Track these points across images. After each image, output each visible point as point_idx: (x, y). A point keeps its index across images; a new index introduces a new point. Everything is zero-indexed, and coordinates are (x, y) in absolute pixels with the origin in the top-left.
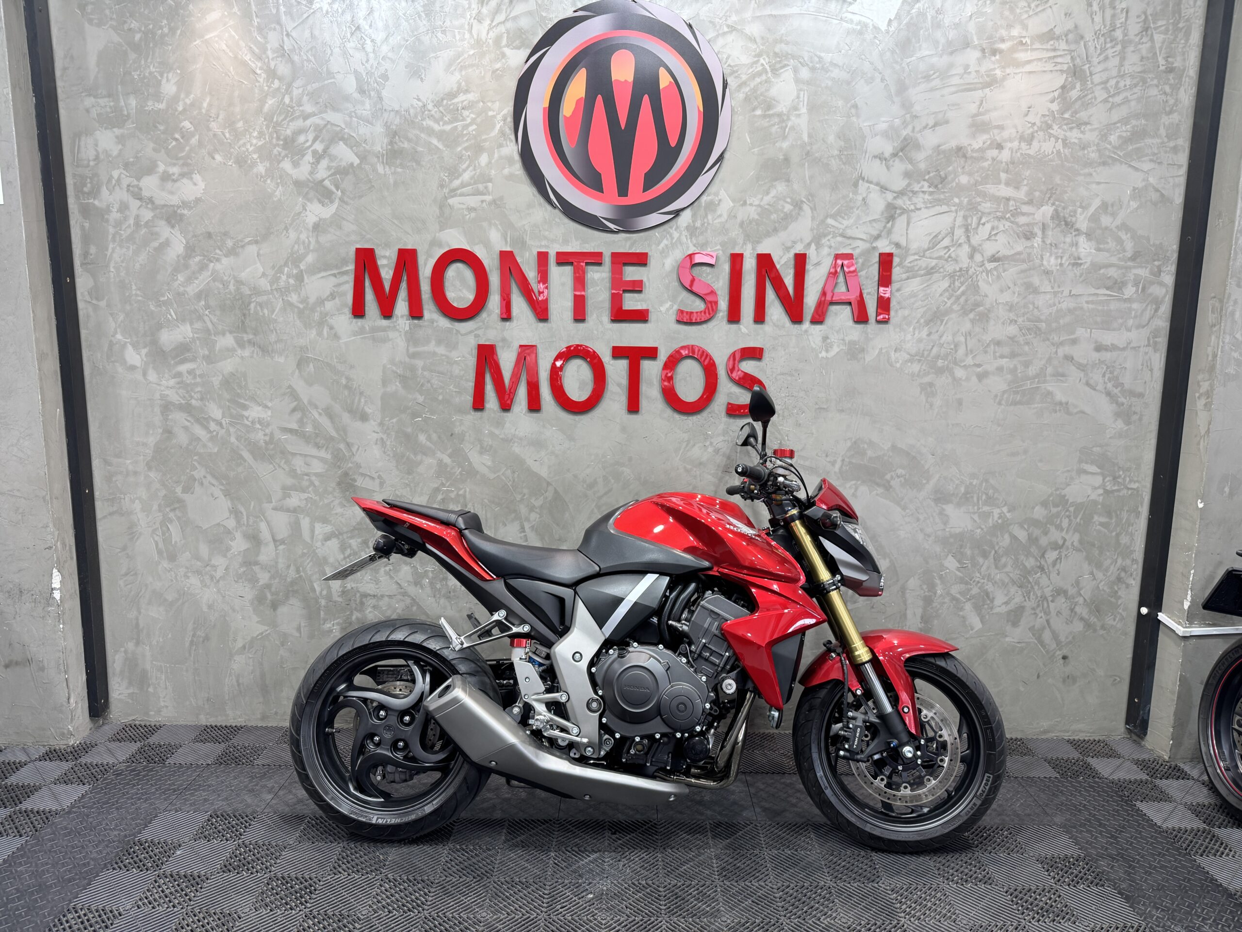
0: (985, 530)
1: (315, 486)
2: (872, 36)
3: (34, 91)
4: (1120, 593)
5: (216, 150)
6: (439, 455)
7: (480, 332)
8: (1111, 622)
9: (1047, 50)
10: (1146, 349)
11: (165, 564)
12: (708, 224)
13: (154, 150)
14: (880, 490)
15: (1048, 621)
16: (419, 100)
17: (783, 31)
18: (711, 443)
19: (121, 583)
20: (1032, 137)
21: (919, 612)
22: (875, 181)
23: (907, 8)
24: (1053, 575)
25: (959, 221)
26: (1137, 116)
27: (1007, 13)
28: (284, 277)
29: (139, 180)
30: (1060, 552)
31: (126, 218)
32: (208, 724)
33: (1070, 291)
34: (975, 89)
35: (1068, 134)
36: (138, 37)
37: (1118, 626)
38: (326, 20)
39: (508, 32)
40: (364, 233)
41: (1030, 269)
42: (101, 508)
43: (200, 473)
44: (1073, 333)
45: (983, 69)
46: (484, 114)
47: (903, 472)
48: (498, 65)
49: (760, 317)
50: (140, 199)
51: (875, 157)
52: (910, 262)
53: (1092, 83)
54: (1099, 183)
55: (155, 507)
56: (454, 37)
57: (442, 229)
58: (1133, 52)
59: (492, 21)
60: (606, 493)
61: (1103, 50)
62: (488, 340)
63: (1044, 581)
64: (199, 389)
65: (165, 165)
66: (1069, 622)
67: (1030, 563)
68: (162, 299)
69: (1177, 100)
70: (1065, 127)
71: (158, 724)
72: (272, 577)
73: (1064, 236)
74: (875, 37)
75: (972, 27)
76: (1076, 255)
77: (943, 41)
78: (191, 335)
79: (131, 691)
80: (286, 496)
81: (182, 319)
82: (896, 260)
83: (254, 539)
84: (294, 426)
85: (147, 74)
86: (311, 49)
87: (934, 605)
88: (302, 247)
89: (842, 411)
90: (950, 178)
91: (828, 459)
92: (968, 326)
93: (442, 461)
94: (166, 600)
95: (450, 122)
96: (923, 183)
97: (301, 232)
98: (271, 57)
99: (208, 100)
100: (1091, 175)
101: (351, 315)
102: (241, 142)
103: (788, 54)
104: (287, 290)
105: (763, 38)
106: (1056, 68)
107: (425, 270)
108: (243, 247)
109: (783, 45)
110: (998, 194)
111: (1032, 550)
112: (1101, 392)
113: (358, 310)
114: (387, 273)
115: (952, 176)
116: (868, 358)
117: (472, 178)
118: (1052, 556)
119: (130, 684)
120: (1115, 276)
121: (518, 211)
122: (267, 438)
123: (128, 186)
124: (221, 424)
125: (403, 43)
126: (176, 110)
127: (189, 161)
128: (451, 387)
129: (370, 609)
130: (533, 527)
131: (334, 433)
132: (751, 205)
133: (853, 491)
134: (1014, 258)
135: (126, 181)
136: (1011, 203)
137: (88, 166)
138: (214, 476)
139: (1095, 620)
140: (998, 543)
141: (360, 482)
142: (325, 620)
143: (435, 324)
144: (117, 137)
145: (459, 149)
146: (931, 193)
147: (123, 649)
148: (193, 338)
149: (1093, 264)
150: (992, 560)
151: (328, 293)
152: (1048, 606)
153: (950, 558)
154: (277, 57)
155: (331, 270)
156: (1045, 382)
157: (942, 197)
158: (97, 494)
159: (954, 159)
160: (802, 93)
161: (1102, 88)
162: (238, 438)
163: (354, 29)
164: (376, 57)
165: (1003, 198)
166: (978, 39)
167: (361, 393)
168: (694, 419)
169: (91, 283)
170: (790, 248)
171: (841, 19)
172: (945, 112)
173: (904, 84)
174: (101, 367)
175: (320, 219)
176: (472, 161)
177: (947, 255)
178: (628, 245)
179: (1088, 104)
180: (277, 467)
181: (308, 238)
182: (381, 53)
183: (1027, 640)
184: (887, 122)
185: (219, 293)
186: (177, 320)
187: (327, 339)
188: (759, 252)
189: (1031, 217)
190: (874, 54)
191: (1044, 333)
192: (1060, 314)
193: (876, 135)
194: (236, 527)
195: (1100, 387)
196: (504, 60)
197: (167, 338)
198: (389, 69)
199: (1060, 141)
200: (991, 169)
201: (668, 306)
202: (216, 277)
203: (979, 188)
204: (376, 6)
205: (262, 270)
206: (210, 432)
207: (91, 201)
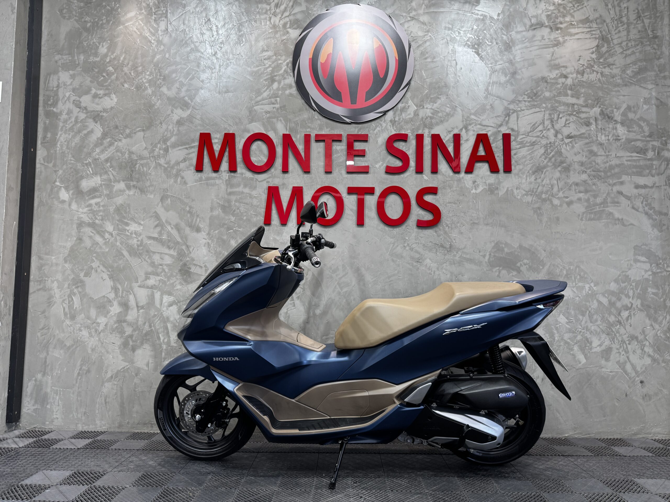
0: (582, 298)
1: (165, 272)
2: (489, 22)
3: (28, 48)
5: (125, 82)
7: (270, 180)
10: (665, 187)
11: (68, 322)
12: (403, 119)
13: (91, 82)
14: (515, 273)
15: (628, 357)
16: (240, 55)
17: (440, 19)
18: (408, 245)
19: (39, 334)
20: (583, 72)
23: (507, 7)
24: (627, 327)
25: (547, 116)
26: (641, 60)
27: (562, 10)
28: (157, 150)
29: (80, 97)
30: (630, 312)
31: (70, 118)
32: (83, 431)
33: (616, 155)
34: (549, 48)
35: (603, 70)
36: (89, 25)
38: (192, 16)
39: (290, 21)
40: (205, 125)
41: (591, 142)
42: (33, 286)
43: (96, 264)
44: (621, 178)
45: (552, 38)
46: (275, 64)
47: (528, 262)
48: (285, 38)
49: (434, 170)
50: (80, 108)
52: (521, 139)
53: (613, 44)
54: (624, 96)
55: (66, 286)
56: (261, 24)
57: (250, 123)
58: (634, 28)
59: (282, 15)
61: (617, 27)
62: (275, 184)
63: (622, 331)
64: (101, 214)
65: (96, 89)
66: (641, 358)
67: (612, 319)
68: (85, 162)
70: (601, 66)
71: (50, 430)
72: (134, 330)
73: (608, 124)
74: (491, 22)
75: (544, 17)
76: (616, 134)
77: (528, 23)
79: (35, 407)
80: (147, 278)
81: (95, 174)
82: (512, 138)
83: (125, 306)
84: (156, 235)
85: (91, 43)
86: (182, 30)
88: (169, 133)
89: (487, 224)
90: (539, 93)
91: (481, 254)
92: (557, 175)
94: (65, 345)
95: (258, 66)
96: (524, 96)
97: (169, 125)
98: (160, 34)
99: (123, 56)
100: (619, 91)
101: (195, 171)
102: (140, 78)
104: (159, 156)
105: (430, 23)
106: (592, 37)
107: (239, 145)
108: (135, 133)
110: (567, 102)
111: (612, 310)
112: (642, 212)
113: (199, 168)
114: (217, 147)
115: (540, 92)
116: (501, 192)
117: (268, 96)
118: (625, 314)
119: (36, 402)
120: (641, 146)
121: (294, 113)
122: (139, 243)
123: (74, 101)
124: (111, 235)
125: (233, 27)
126: (105, 61)
127: (110, 87)
128: (252, 212)
131: (179, 240)
132: (427, 108)
133: (497, 273)
134: (581, 136)
136: (576, 106)
137: (53, 90)
138: (104, 266)
139: (658, 356)
140: (590, 306)
141: (193, 269)
142: (165, 359)
143: (244, 175)
144: (71, 75)
145: (262, 80)
146: (529, 102)
147: (34, 379)
148: (101, 184)
149: (626, 139)
150: (588, 317)
151: (182, 158)
152: (627, 348)
153: (561, 316)
154: (163, 34)
155: (185, 145)
156: (607, 207)
157: (536, 103)
158: (32, 277)
159: (540, 83)
161: (619, 47)
162: (122, 243)
163: (207, 20)
164: (218, 34)
165: (570, 104)
166: (548, 22)
167: (198, 216)
168: (396, 231)
169: (45, 153)
170: (451, 131)
171: (472, 13)
172: (533, 59)
173: (509, 45)
174: (44, 201)
175: (181, 118)
176: (269, 86)
177: (542, 135)
178: (357, 130)
179: (612, 55)
180: (143, 260)
181: (173, 128)
182: (220, 32)
183: (616, 370)
184: (501, 64)
185: (119, 159)
186: (93, 174)
187: (180, 184)
188: (433, 133)
189: (588, 114)
190: (491, 30)
191: (603, 178)
192: (611, 168)
193: (495, 71)
194: (115, 298)
195: (641, 209)
196: (288, 35)
197: (86, 184)
198: (224, 40)
199: (599, 73)
200: (562, 88)
201: (380, 164)
202: (118, 150)
203: (557, 98)
204: (219, 8)
205: (145, 146)
206: (105, 239)
207: (52, 109)
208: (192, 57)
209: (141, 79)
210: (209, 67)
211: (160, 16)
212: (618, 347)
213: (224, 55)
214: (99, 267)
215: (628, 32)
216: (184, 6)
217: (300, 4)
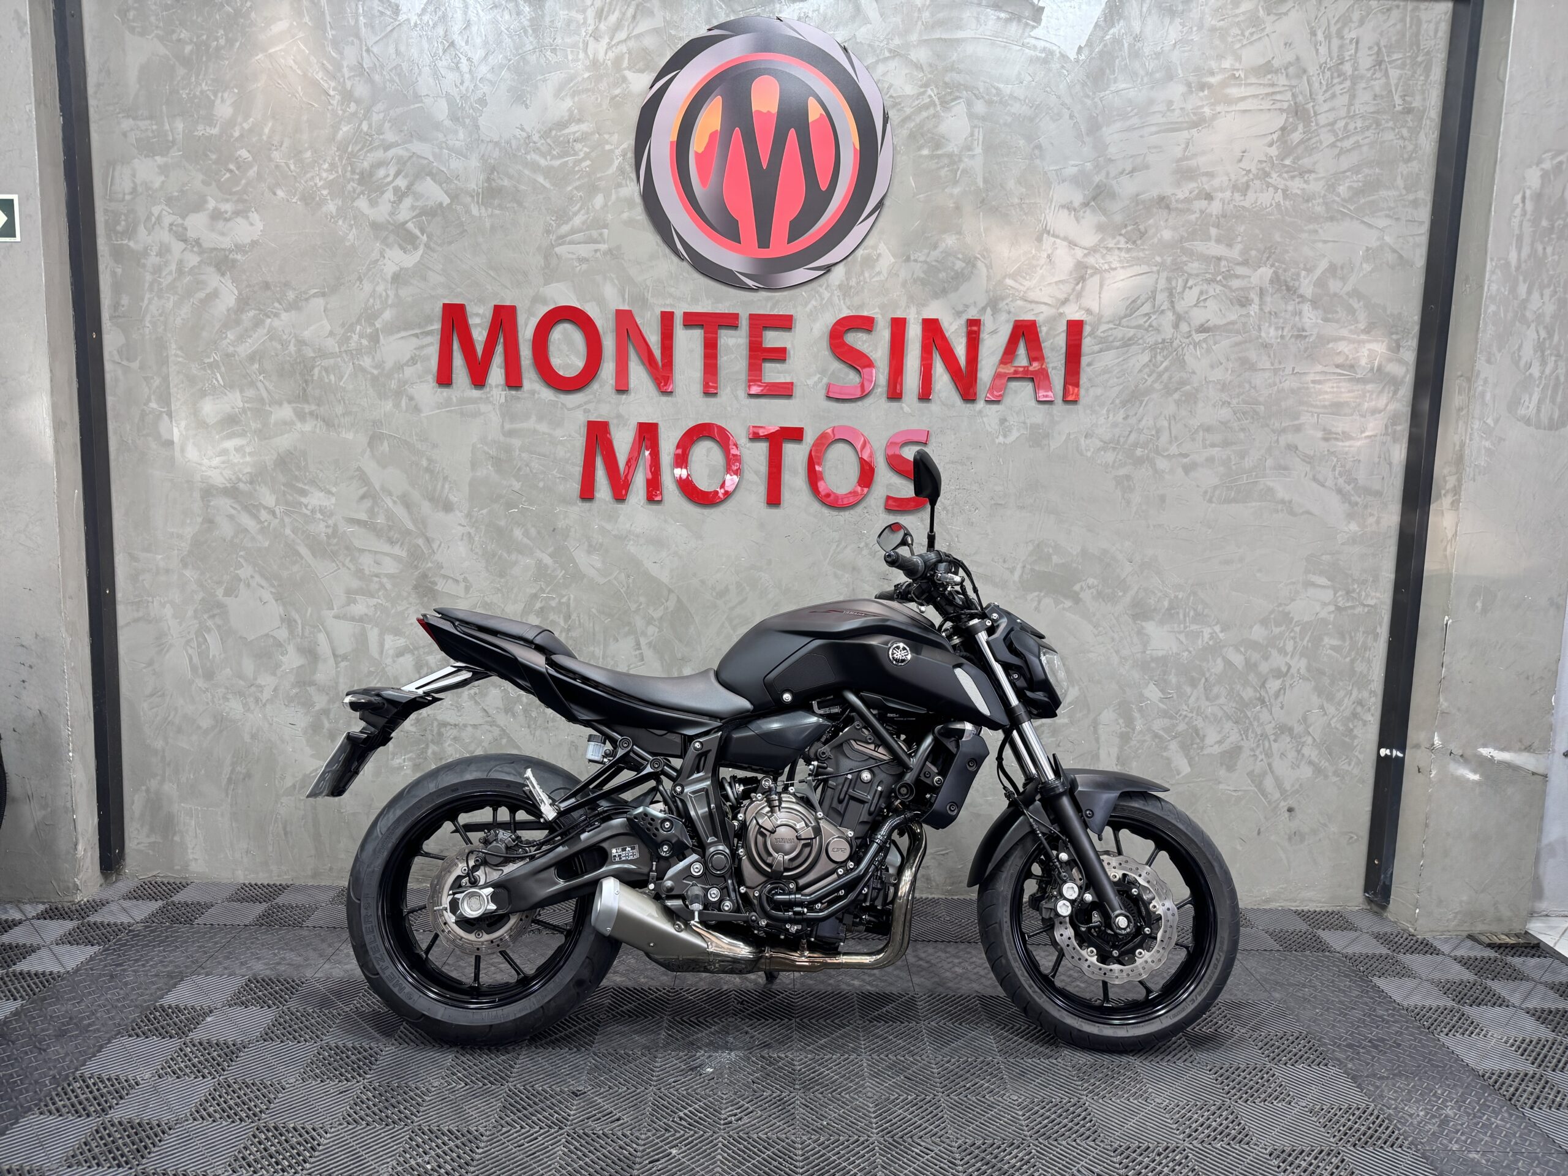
0: (1194, 653)
1: (386, 590)
2: (1058, 66)
3: (61, 110)
4: (1355, 732)
5: (278, 184)
6: (539, 554)
7: (591, 407)
8: (1346, 767)
9: (1264, 85)
10: (1384, 439)
11: (200, 683)
12: (865, 282)
13: (203, 182)
14: (1068, 603)
15: (1270, 765)
16: (523, 129)
17: (955, 57)
18: (867, 545)
19: (145, 705)
20: (1247, 186)
21: (1115, 751)
22: (1062, 235)
23: (1101, 34)
24: (1276, 709)
25: (1162, 284)
26: (1370, 164)
27: (1217, 42)
28: (355, 337)
29: (183, 218)
30: (1284, 681)
31: (166, 264)
32: (247, 882)
33: (1293, 369)
34: (1180, 130)
36: (188, 49)
37: (1356, 772)
38: (414, 34)
39: (630, 53)
40: (453, 287)
41: (1245, 342)
42: (124, 614)
43: (245, 572)
44: (1297, 419)
45: (1189, 106)
46: (600, 148)
47: (1096, 583)
48: (617, 91)
49: (925, 394)
50: (185, 241)
51: (1063, 207)
52: (1103, 332)
53: (1317, 124)
54: (1325, 242)
55: (190, 613)
56: (566, 57)
57: (547, 283)
58: (1364, 89)
59: (611, 39)
60: (740, 603)
62: (600, 416)
63: (1265, 716)
64: (248, 470)
65: (216, 200)
66: (1295, 766)
67: (1248, 693)
68: (207, 361)
69: (1416, 146)
70: (1285, 175)
71: (184, 881)
72: (331, 701)
73: (1286, 304)
74: (1063, 67)
75: (1175, 57)
76: (1299, 325)
77: (1142, 72)
78: (241, 405)
79: (152, 839)
80: (350, 601)
81: (230, 386)
82: (1087, 329)
83: (310, 653)
84: (363, 516)
85: (198, 93)
86: (395, 68)
87: (1133, 743)
88: (378, 301)
89: (1022, 508)
90: (1151, 232)
91: (1006, 566)
92: (1171, 408)
93: (540, 561)
94: (199, 727)
95: (560, 156)
96: (1118, 238)
97: (378, 283)
98: (347, 76)
99: (270, 124)
100: (1316, 231)
101: (435, 384)
102: (309, 176)
103: (960, 84)
104: (359, 352)
105: (930, 65)
106: (1274, 107)
107: (526, 331)
108: (307, 300)
109: (954, 75)
110: (1206, 252)
111: (1250, 678)
112: (1331, 489)
113: (444, 378)
114: (480, 333)
115: (1153, 230)
116: (1056, 443)
117: (584, 223)
118: (1274, 685)
119: (152, 830)
120: (1346, 350)
121: (639, 264)
122: (330, 531)
123: (171, 225)
124: (273, 513)
125: (504, 62)
126: (232, 136)
127: (245, 197)
128: (554, 472)
129: (449, 742)
130: (650, 644)
131: (410, 526)
132: (916, 261)
133: (1035, 604)
134: (1227, 328)
135: (167, 220)
136: (1223, 263)
137: (123, 200)
138: (263, 575)
139: (1327, 764)
140: (1208, 670)
141: (441, 586)
142: (394, 754)
143: (536, 395)
144: (159, 167)
145: (570, 188)
146: (1128, 250)
147: (144, 788)
148: (243, 408)
149: (1318, 336)
150: (1202, 690)
151: (408, 357)
152: (1270, 747)
153: (1152, 686)
154: (354, 76)
155: (413, 329)
156: (1264, 476)
157: (1141, 254)
158: (119, 596)
159: (1155, 210)
160: (976, 130)
161: (1329, 131)
162: (294, 531)
163: (447, 45)
164: (473, 78)
165: (1213, 257)
166: (1185, 70)
167: (445, 478)
168: (846, 515)
169: (122, 340)
170: (962, 312)
171: (1023, 44)
172: (1145, 155)
173: (1097, 122)
174: (130, 442)
175: (401, 269)
176: (585, 202)
177: (1147, 324)
178: (769, 305)
179: (1312, 149)
181: (386, 290)
182: (478, 74)
183: (1244, 788)
184: (1076, 165)
185: (277, 355)
186: (224, 387)
187: (406, 412)
188: (926, 317)
189: (1246, 280)
190: (1061, 86)
191: (1263, 418)
192: (1282, 396)
193: (1063, 181)
194: (289, 639)
195: (1330, 483)
196: (624, 85)
197: (212, 409)
198: (487, 93)
199: (1280, 191)
200: (1199, 222)
201: (816, 378)
202: (273, 336)
203: (1186, 244)
204: (474, 19)
205: (329, 328)
206: (260, 522)
207: (125, 242)
209: (312, 178)
211: (343, 32)
212: (1254, 746)
214: (252, 577)
216: (396, 10)
217: (651, 13)
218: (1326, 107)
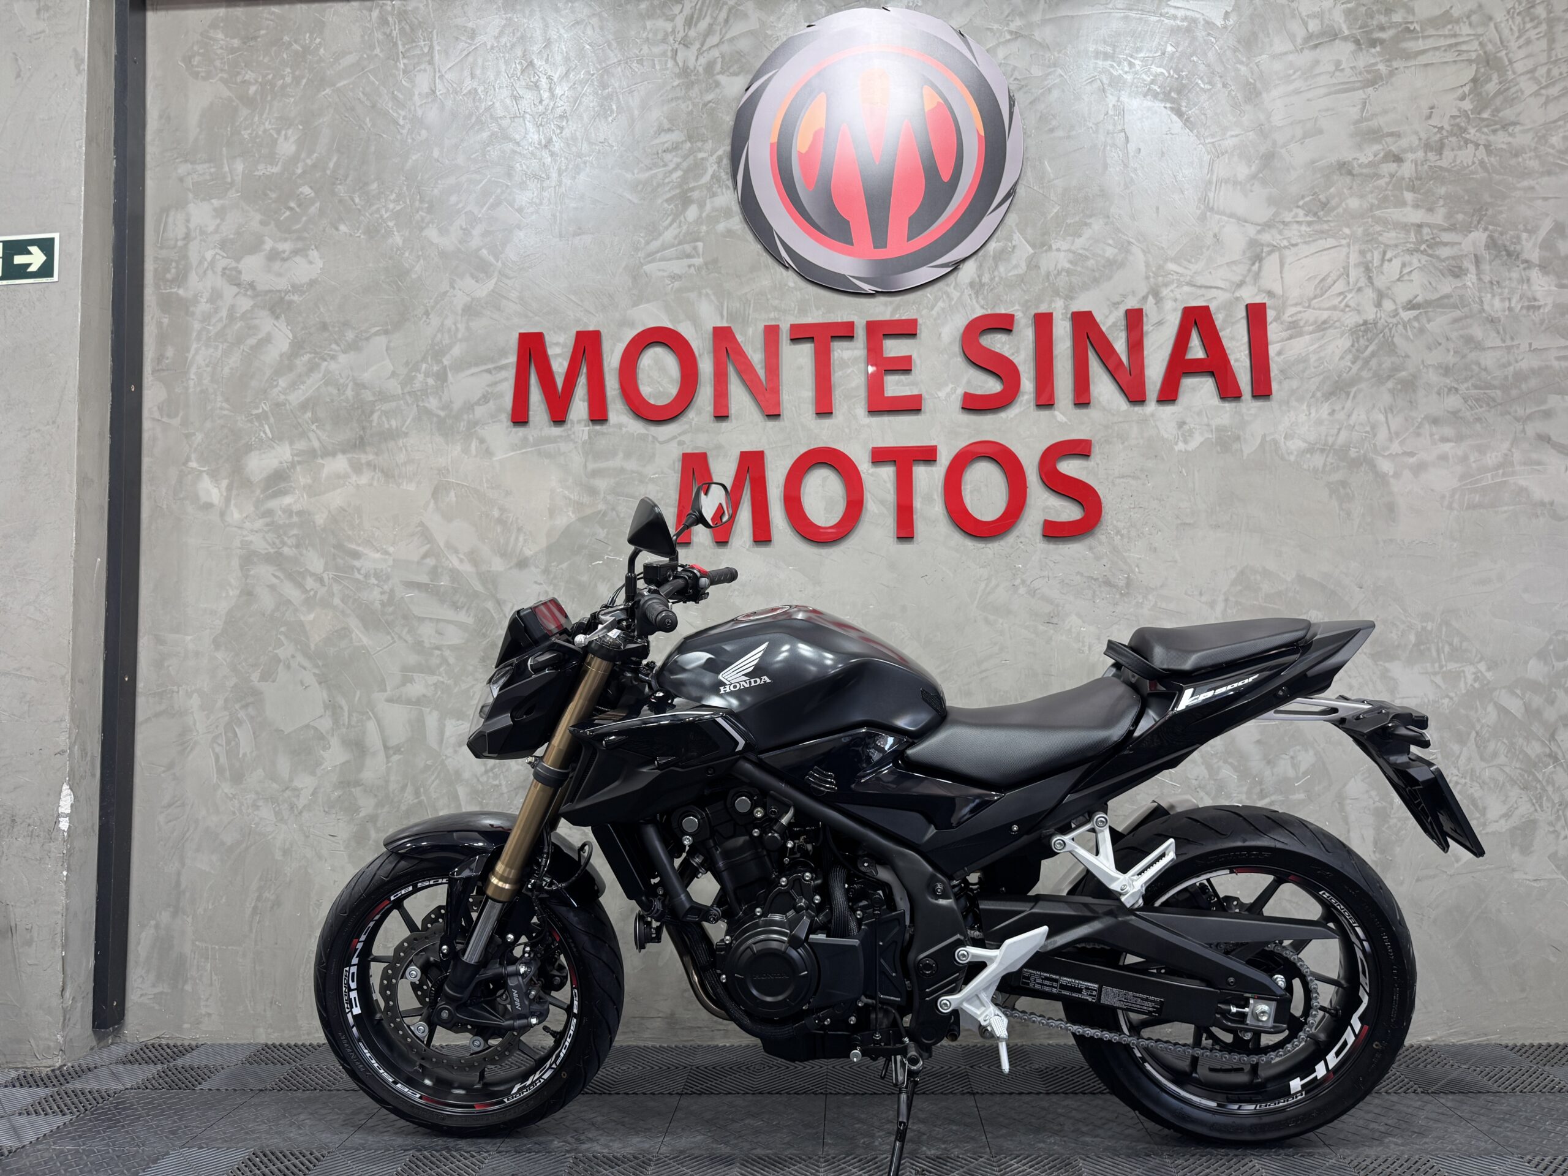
0: (1456, 699)
1: (448, 664)
2: (1204, 33)
3: (116, 153)
5: (341, 219)
7: (686, 438)
9: (1445, 36)
11: (227, 788)
12: (1001, 278)
13: (262, 223)
18: (1023, 582)
19: (161, 819)
20: (1442, 144)
21: (1369, 834)
22: (1228, 211)
25: (1354, 258)
28: (420, 377)
29: (238, 260)
31: (217, 310)
32: (270, 1043)
33: (1530, 344)
34: (1354, 90)
35: (1492, 138)
36: (253, 89)
38: (490, 57)
39: (723, 56)
40: (531, 315)
41: (1466, 317)
42: (144, 707)
43: (285, 651)
44: (1544, 402)
45: (1360, 65)
46: (692, 157)
48: (710, 97)
49: (1082, 398)
50: (238, 285)
52: (1291, 316)
53: (1514, 73)
54: (1545, 199)
55: (220, 703)
56: (654, 67)
57: (635, 304)
58: (1564, 31)
59: (702, 45)
62: (698, 448)
63: (1561, 778)
64: (295, 531)
65: (274, 240)
67: (1535, 749)
68: (255, 412)
70: (1485, 130)
71: (194, 1043)
72: (380, 805)
73: (1509, 271)
74: (1209, 34)
75: (1338, 16)
76: (1529, 294)
77: (1301, 34)
78: (290, 459)
79: (158, 989)
80: (406, 680)
81: (278, 438)
82: (1271, 314)
83: (358, 747)
84: (424, 579)
85: (260, 133)
86: (470, 92)
87: (1393, 821)
88: (446, 336)
89: (1216, 527)
90: (1333, 203)
91: (1202, 599)
92: (1386, 398)
94: (222, 844)
95: (651, 169)
96: (1295, 210)
97: (447, 316)
98: (418, 104)
99: (335, 159)
100: (1532, 188)
101: (510, 424)
102: (374, 208)
104: (424, 392)
105: (1058, 44)
106: (1459, 58)
107: (612, 357)
108: (367, 339)
110: (1404, 220)
111: (1534, 729)
113: (520, 417)
114: (561, 364)
115: (1337, 199)
116: (1248, 449)
117: (675, 238)
119: (159, 978)
121: (738, 276)
122: (385, 597)
123: (224, 269)
124: (321, 580)
125: (587, 77)
126: (294, 172)
127: (306, 235)
131: (479, 588)
132: (1058, 250)
134: (1441, 303)
136: (1426, 230)
137: (175, 247)
138: (306, 655)
140: (1478, 720)
143: (624, 430)
144: (215, 210)
145: (659, 201)
146: (1309, 224)
147: (153, 923)
148: (292, 462)
149: (1556, 306)
150: (1474, 746)
151: (479, 395)
154: (426, 103)
155: (486, 364)
156: (1514, 474)
157: (1325, 227)
158: (140, 685)
159: (1335, 177)
161: (1530, 79)
162: (344, 600)
163: (525, 64)
164: (553, 96)
165: (1413, 224)
166: (1349, 28)
167: (520, 530)
168: (995, 548)
169: (163, 395)
170: (1118, 303)
171: (1161, 15)
172: (1316, 119)
173: (1255, 88)
174: (165, 506)
175: (473, 299)
176: (677, 215)
177: (1343, 304)
178: (890, 309)
179: (1514, 99)
180: (396, 639)
181: (455, 324)
182: (558, 91)
183: (1548, 876)
184: (1237, 136)
185: (332, 401)
186: (272, 440)
187: (476, 456)
188: (1075, 310)
189: (1456, 248)
190: (1210, 54)
191: (1501, 404)
192: (1520, 377)
193: (1223, 154)
194: (333, 729)
196: (718, 90)
197: (259, 464)
198: (568, 109)
199: (1481, 147)
200: (1390, 187)
201: (948, 389)
202: (329, 380)
203: (1378, 213)
204: (554, 35)
205: (392, 368)
206: (306, 591)
207: (173, 290)
208: (494, 153)
209: (378, 210)
210: (536, 176)
211: (416, 60)
212: (1552, 818)
213: (568, 145)
215: (1552, 41)
216: (473, 34)
217: (745, 16)
218: (1521, 54)
